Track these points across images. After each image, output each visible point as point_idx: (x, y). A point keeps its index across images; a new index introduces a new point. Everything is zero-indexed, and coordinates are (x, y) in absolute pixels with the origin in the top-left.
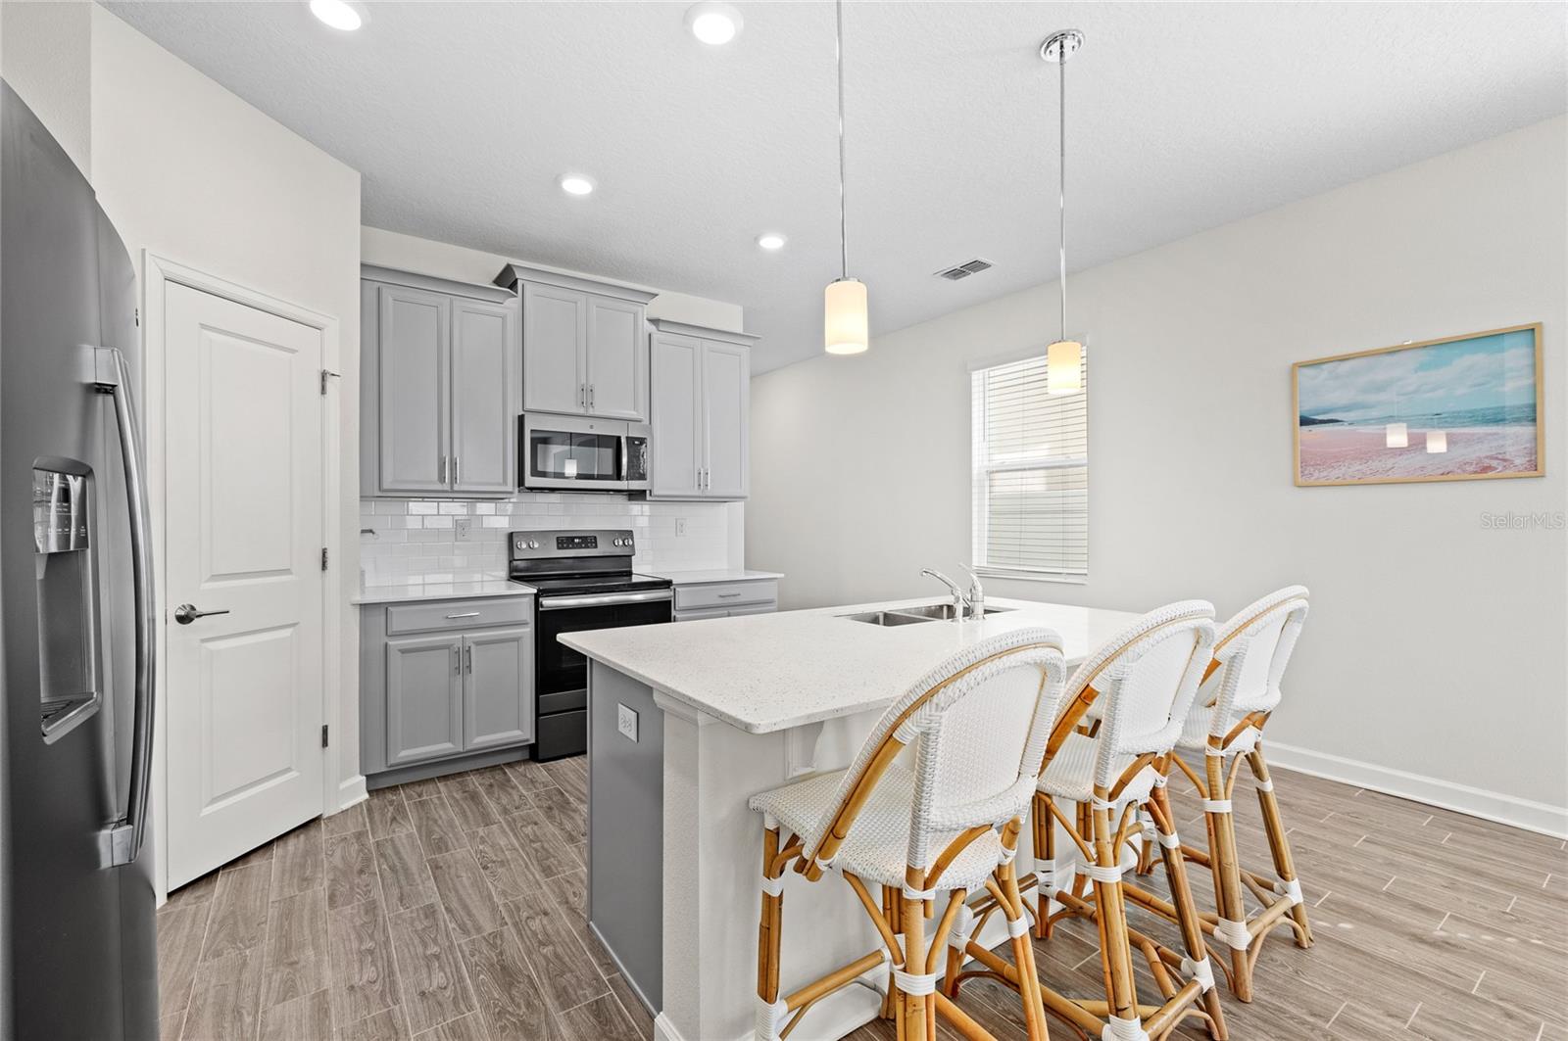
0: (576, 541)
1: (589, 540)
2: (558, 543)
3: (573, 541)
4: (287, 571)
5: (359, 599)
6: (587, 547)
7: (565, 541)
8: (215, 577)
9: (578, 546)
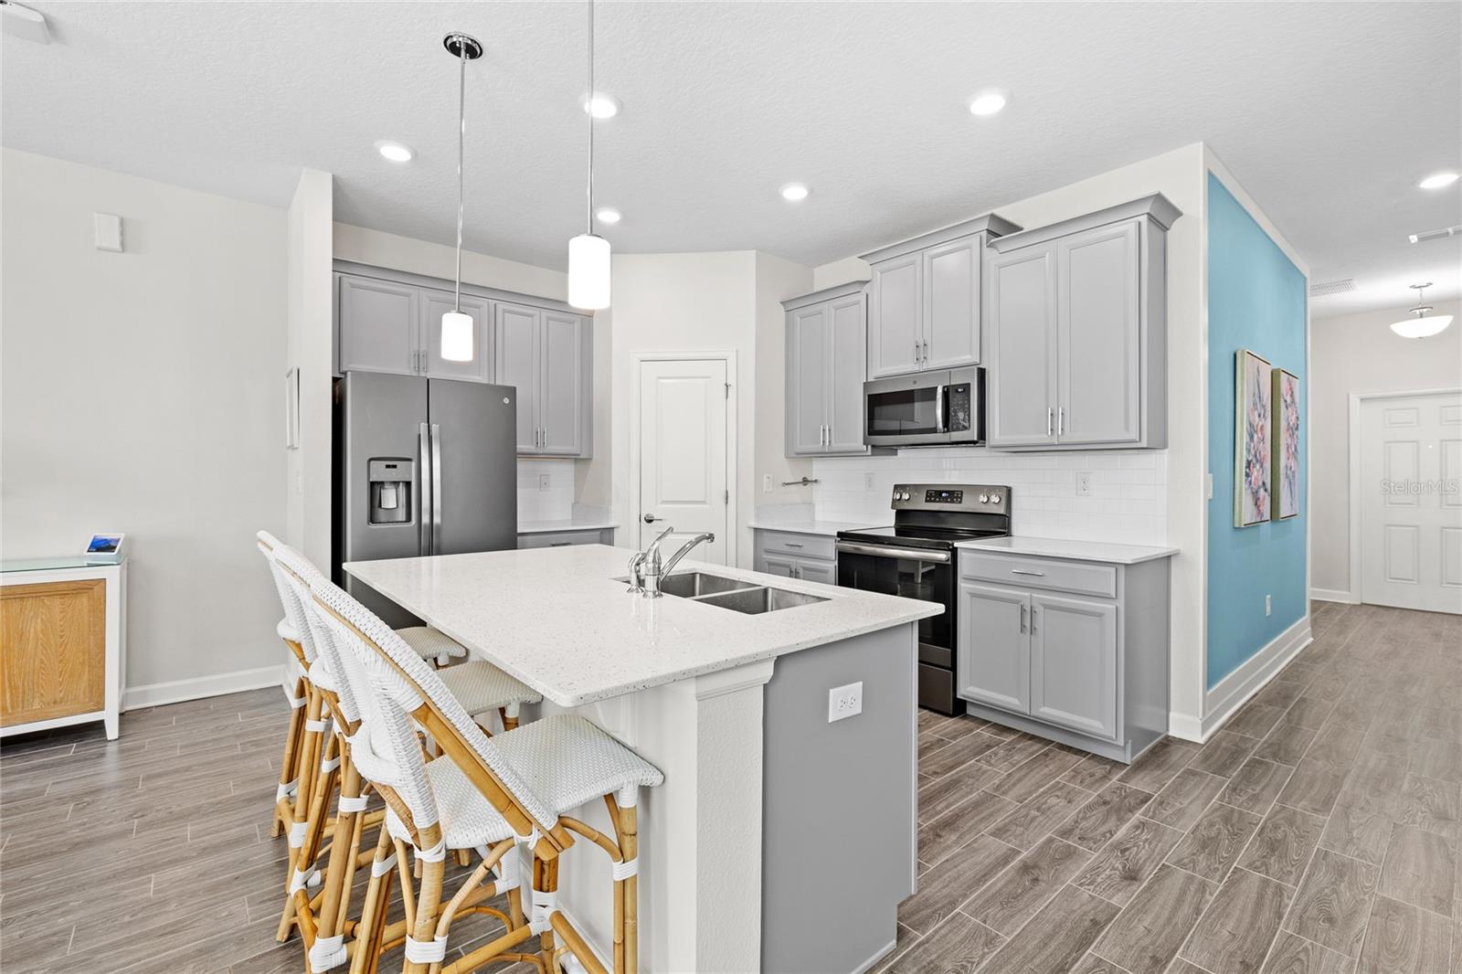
0: (944, 495)
1: (954, 494)
2: (927, 496)
3: (941, 495)
4: (703, 502)
5: (754, 524)
6: (952, 502)
7: (935, 494)
8: (664, 502)
9: (945, 500)
